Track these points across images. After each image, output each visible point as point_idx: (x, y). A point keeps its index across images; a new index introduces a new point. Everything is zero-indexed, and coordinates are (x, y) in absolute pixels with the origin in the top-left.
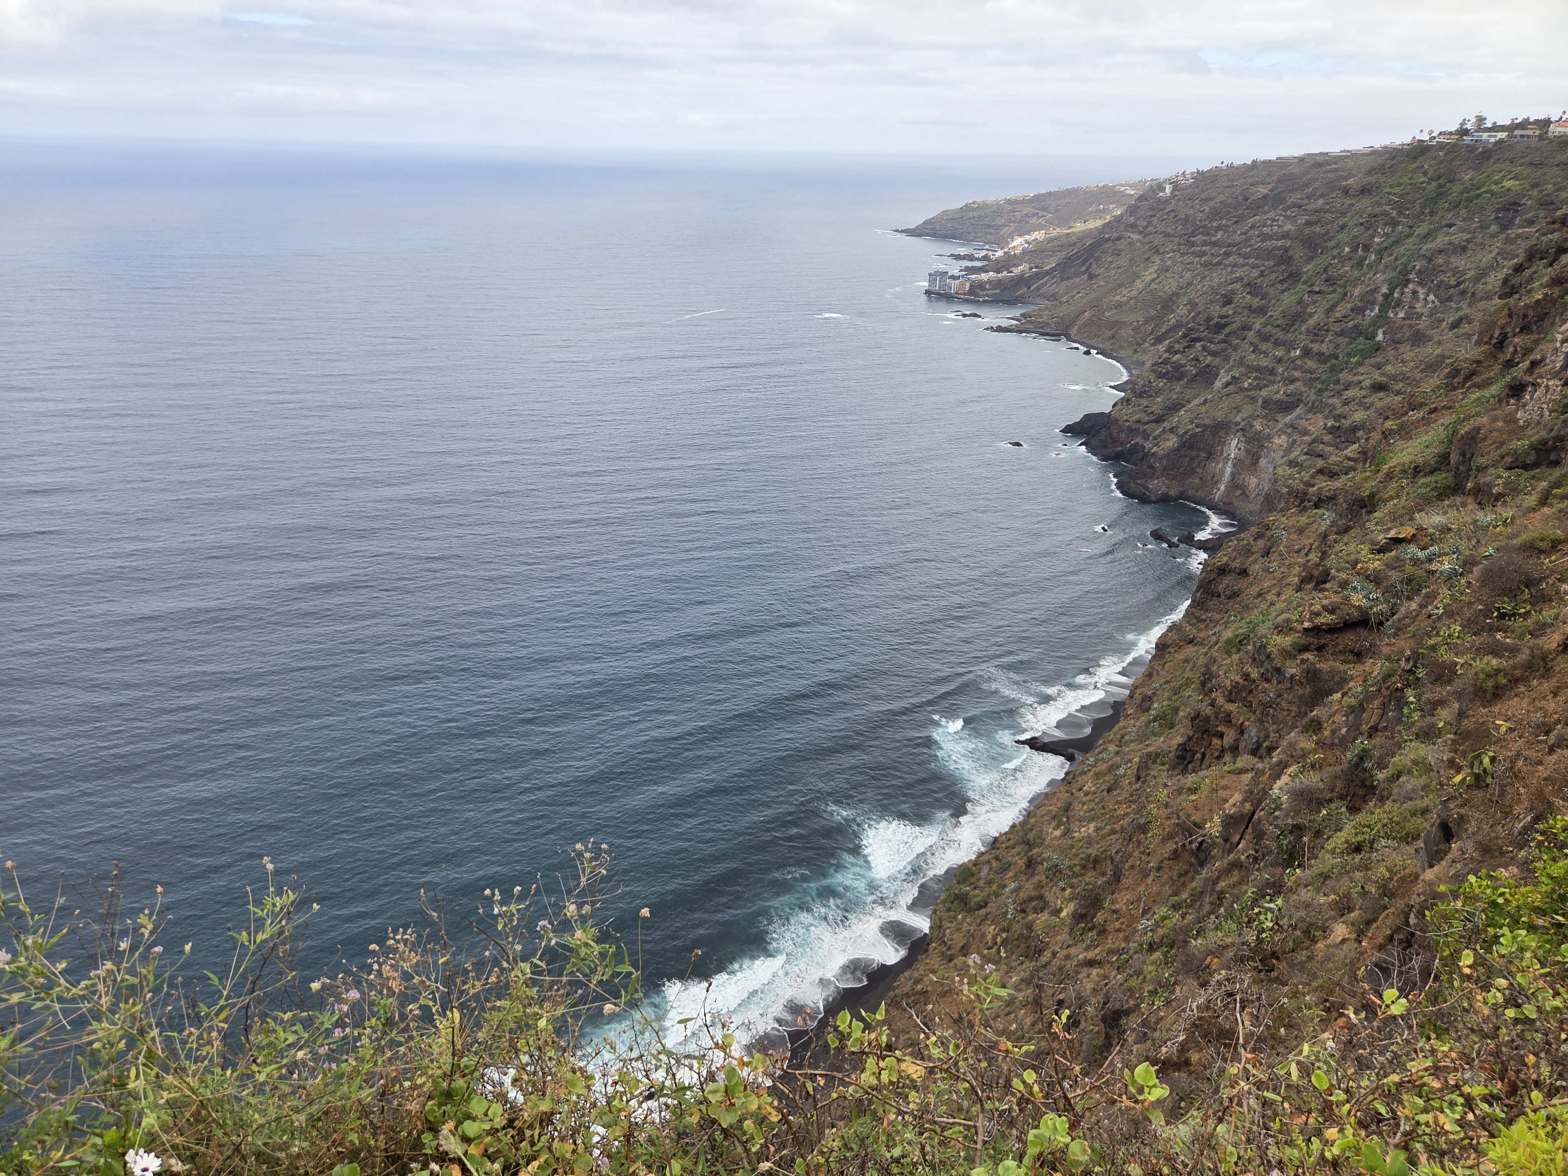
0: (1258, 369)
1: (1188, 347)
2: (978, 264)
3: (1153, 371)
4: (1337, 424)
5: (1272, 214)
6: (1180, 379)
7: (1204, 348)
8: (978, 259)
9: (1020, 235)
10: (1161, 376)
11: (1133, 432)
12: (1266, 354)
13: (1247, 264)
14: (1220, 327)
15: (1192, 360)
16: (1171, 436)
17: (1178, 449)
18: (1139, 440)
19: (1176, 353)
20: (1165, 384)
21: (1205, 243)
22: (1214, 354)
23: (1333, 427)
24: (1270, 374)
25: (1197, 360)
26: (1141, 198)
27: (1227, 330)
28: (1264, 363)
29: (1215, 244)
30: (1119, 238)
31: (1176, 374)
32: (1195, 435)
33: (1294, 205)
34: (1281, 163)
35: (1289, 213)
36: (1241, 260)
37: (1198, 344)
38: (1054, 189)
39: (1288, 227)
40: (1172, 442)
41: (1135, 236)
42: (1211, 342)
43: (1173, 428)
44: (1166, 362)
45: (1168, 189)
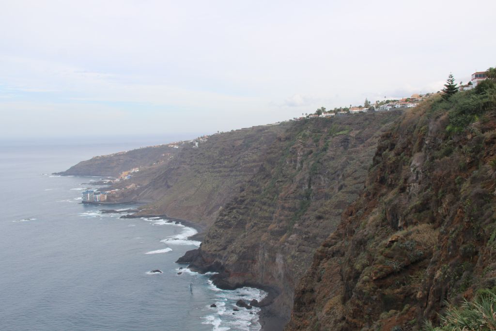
0: (265, 218)
1: (230, 212)
2: (106, 186)
3: (216, 225)
4: (307, 236)
5: (246, 152)
6: (230, 228)
7: (237, 212)
8: (105, 184)
9: (125, 171)
10: (221, 227)
11: (214, 256)
12: (266, 210)
13: (241, 175)
14: (242, 201)
15: (233, 218)
16: (233, 255)
17: (238, 260)
18: (217, 260)
19: (225, 215)
20: (224, 231)
21: (220, 167)
22: (242, 214)
23: (306, 237)
24: (270, 219)
25: (235, 218)
26: (185, 149)
27: (246, 202)
28: (267, 215)
29: (225, 167)
30: (178, 168)
31: (227, 226)
32: (244, 252)
33: (255, 148)
34: (245, 130)
35: (253, 151)
36: (238, 173)
37: (234, 211)
38: (138, 148)
39: (255, 157)
40: (234, 257)
41: (186, 167)
42: (240, 209)
43: (233, 251)
44: (221, 220)
45: (197, 144)
